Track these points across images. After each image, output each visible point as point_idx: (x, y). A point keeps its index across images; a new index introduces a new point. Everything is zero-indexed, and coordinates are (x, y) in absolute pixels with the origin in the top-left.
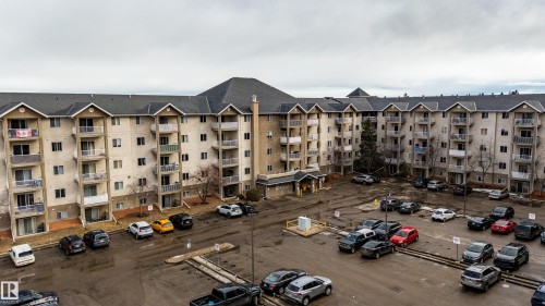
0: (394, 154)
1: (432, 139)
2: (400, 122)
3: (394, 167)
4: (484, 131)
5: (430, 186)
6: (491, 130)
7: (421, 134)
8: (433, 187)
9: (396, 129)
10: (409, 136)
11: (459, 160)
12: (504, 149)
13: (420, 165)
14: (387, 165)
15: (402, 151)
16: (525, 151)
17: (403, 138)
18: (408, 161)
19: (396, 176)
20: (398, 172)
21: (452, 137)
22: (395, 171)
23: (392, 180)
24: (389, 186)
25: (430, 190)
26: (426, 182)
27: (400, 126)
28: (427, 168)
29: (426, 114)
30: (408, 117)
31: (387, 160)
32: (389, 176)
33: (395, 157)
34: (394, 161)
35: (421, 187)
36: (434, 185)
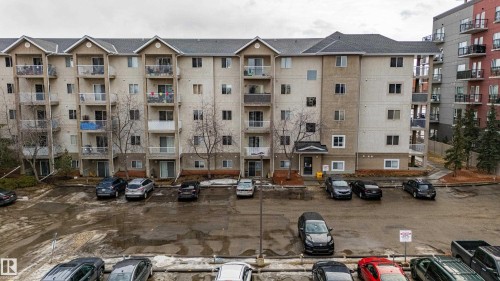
0: (42, 139)
1: (114, 106)
2: (46, 75)
3: (43, 163)
4: (198, 88)
5: (130, 192)
6: (207, 87)
7: (92, 96)
8: (138, 193)
9: (40, 88)
10: (68, 102)
11: (163, 138)
12: (227, 115)
13: (96, 154)
14: (27, 163)
15: (56, 132)
16: (256, 116)
17: (55, 106)
18: (72, 149)
19: (49, 181)
20: (53, 171)
21: (151, 100)
22: (46, 169)
23: (44, 191)
24: (39, 207)
25: (131, 199)
26: (120, 185)
27: (46, 83)
28: (111, 157)
29: (98, 60)
30: (60, 66)
31: (27, 152)
32: (36, 184)
33: (43, 144)
34: (42, 152)
35: (112, 197)
36: (136, 188)
